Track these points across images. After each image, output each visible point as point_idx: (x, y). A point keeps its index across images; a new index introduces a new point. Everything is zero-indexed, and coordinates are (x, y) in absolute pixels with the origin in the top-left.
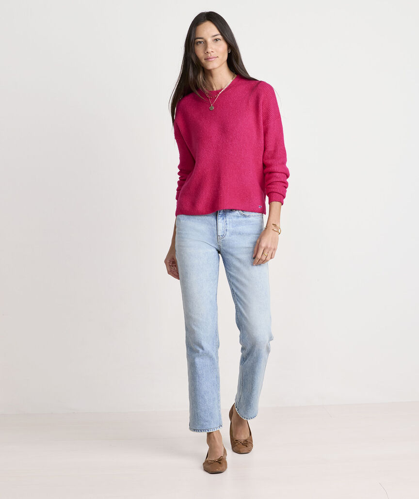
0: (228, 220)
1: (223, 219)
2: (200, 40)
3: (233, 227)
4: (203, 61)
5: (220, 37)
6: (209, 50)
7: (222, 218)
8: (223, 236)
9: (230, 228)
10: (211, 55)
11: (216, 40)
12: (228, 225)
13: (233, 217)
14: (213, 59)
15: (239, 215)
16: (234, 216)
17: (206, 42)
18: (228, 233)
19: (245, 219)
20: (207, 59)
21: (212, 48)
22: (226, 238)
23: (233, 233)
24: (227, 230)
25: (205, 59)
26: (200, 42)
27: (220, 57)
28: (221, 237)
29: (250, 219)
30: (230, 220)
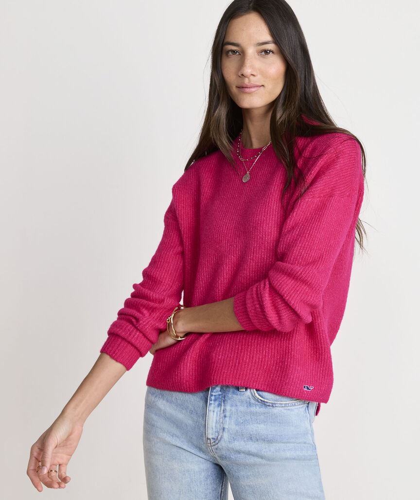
0: (228, 408)
1: (220, 405)
2: (234, 48)
3: (237, 424)
4: (234, 90)
5: (271, 46)
6: (247, 71)
7: (217, 403)
8: (217, 440)
9: (230, 424)
10: (249, 81)
11: (266, 52)
12: (227, 419)
13: (238, 404)
14: (253, 90)
15: (252, 401)
16: (242, 402)
17: (242, 54)
18: (226, 436)
19: (263, 410)
20: (241, 88)
21: (252, 67)
22: (223, 444)
23: (236, 436)
24: (224, 429)
25: (237, 87)
26: (234, 52)
27: (269, 86)
28: (212, 441)
29: (275, 410)
30: (233, 409)
